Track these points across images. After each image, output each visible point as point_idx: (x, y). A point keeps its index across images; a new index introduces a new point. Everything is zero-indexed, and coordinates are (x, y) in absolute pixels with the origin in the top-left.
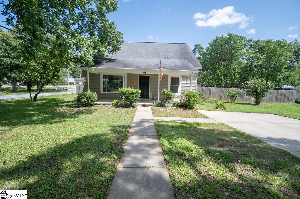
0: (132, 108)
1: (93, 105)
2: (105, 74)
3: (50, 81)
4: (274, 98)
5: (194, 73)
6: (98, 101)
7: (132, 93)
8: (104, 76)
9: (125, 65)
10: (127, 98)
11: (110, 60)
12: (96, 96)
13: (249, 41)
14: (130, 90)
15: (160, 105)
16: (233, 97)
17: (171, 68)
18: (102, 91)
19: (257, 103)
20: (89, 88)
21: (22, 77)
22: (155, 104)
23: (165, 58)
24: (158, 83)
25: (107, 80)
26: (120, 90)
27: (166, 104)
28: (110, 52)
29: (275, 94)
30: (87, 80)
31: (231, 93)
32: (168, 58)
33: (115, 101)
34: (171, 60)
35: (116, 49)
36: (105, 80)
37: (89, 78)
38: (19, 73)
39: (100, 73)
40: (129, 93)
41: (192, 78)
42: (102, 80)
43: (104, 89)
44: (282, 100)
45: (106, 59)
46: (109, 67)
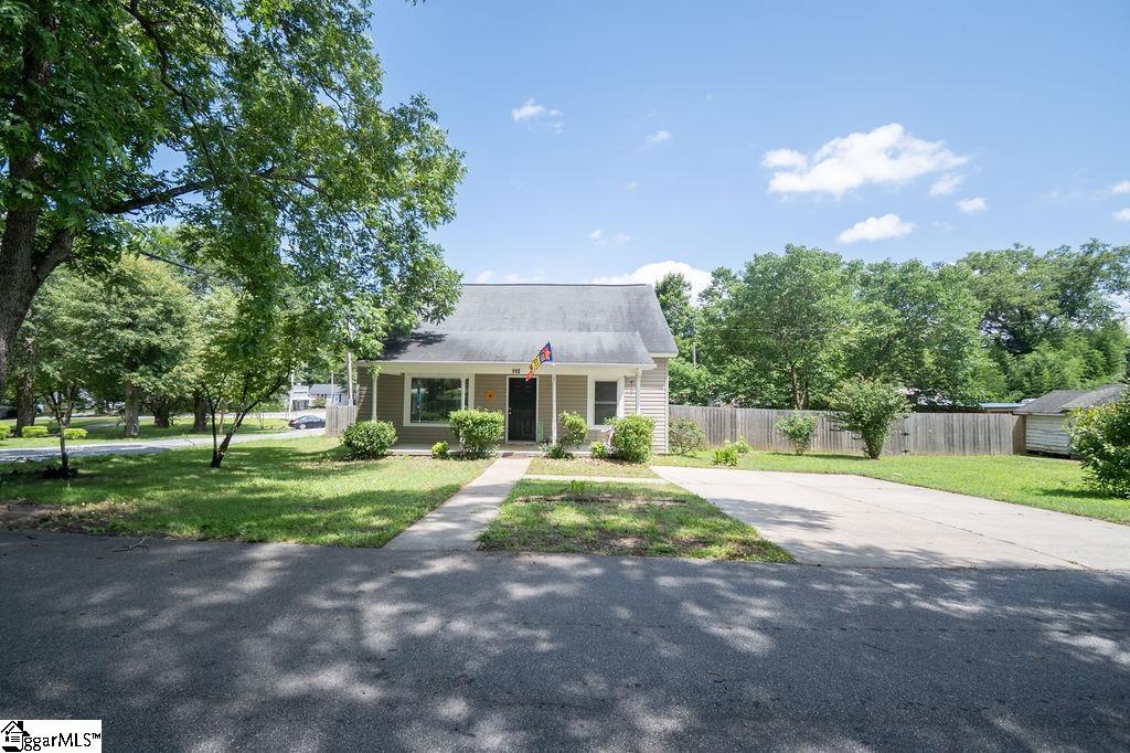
0: (480, 460)
1: (383, 456)
2: (417, 376)
3: (267, 396)
4: (940, 439)
5: (640, 371)
6: (397, 445)
7: (482, 423)
8: (414, 380)
9: (469, 354)
10: (470, 436)
11: (428, 340)
12: (393, 433)
13: (854, 268)
14: (477, 415)
15: (557, 455)
16: (799, 438)
17: (586, 358)
18: (407, 422)
19: (873, 454)
20: (375, 412)
21: (163, 387)
22: (544, 454)
23: (580, 330)
24: (551, 397)
25: (422, 390)
26: (453, 414)
27: (574, 453)
28: (427, 317)
29: (942, 425)
30: (370, 393)
31: (791, 424)
32: (589, 330)
33: (439, 445)
34: (596, 334)
35: (440, 313)
36: (415, 391)
37: (378, 386)
38: (155, 376)
39: (403, 374)
40: (474, 423)
41: (639, 383)
42: (409, 391)
43: (414, 418)
44: (967, 445)
45: (417, 337)
46: (429, 358)
